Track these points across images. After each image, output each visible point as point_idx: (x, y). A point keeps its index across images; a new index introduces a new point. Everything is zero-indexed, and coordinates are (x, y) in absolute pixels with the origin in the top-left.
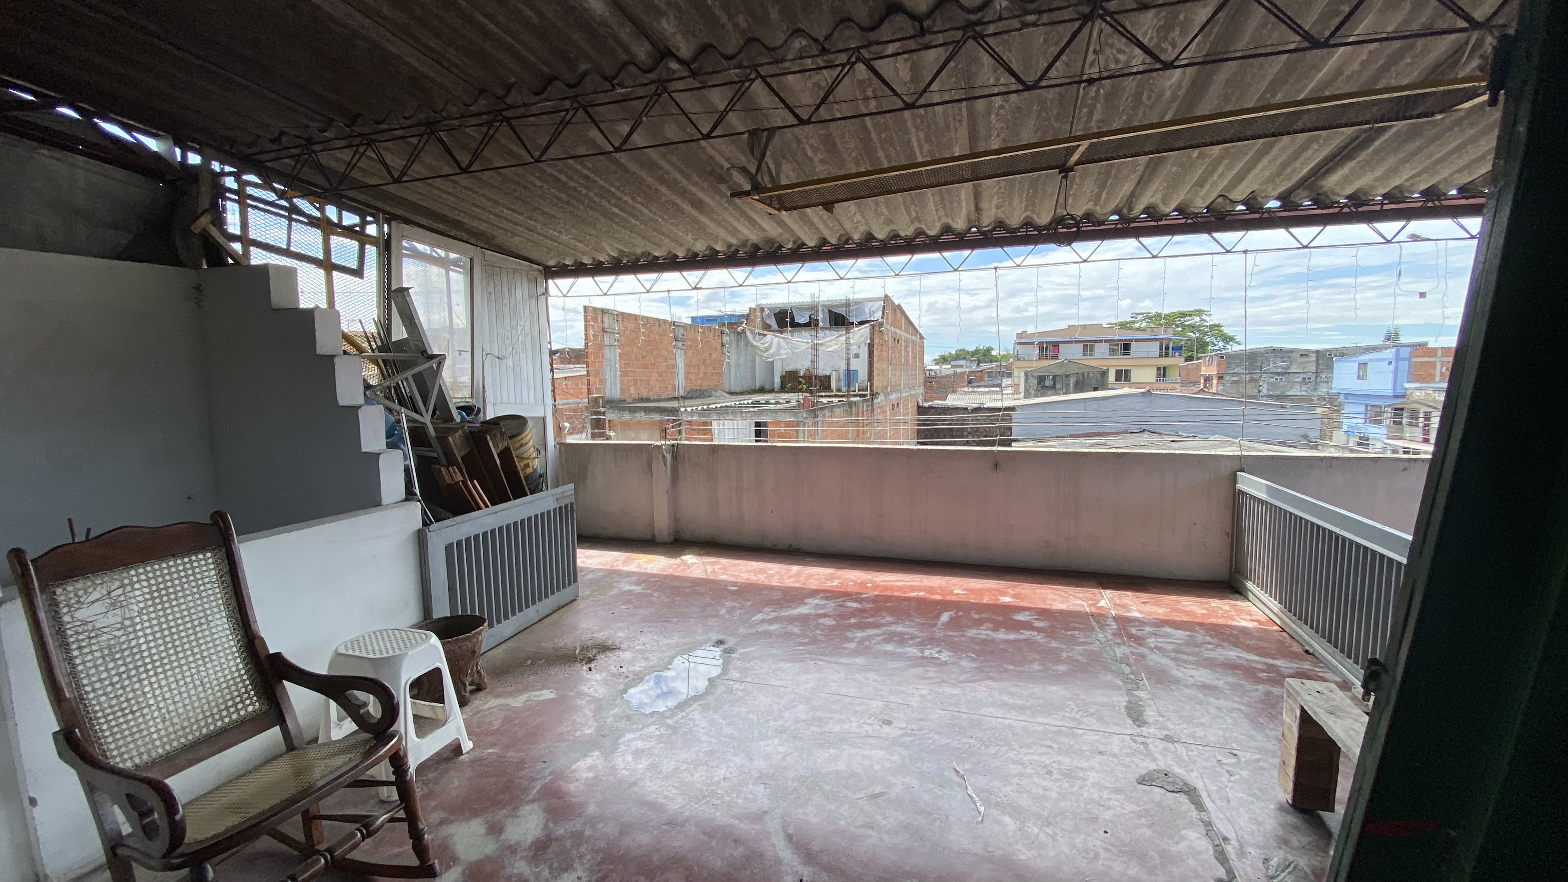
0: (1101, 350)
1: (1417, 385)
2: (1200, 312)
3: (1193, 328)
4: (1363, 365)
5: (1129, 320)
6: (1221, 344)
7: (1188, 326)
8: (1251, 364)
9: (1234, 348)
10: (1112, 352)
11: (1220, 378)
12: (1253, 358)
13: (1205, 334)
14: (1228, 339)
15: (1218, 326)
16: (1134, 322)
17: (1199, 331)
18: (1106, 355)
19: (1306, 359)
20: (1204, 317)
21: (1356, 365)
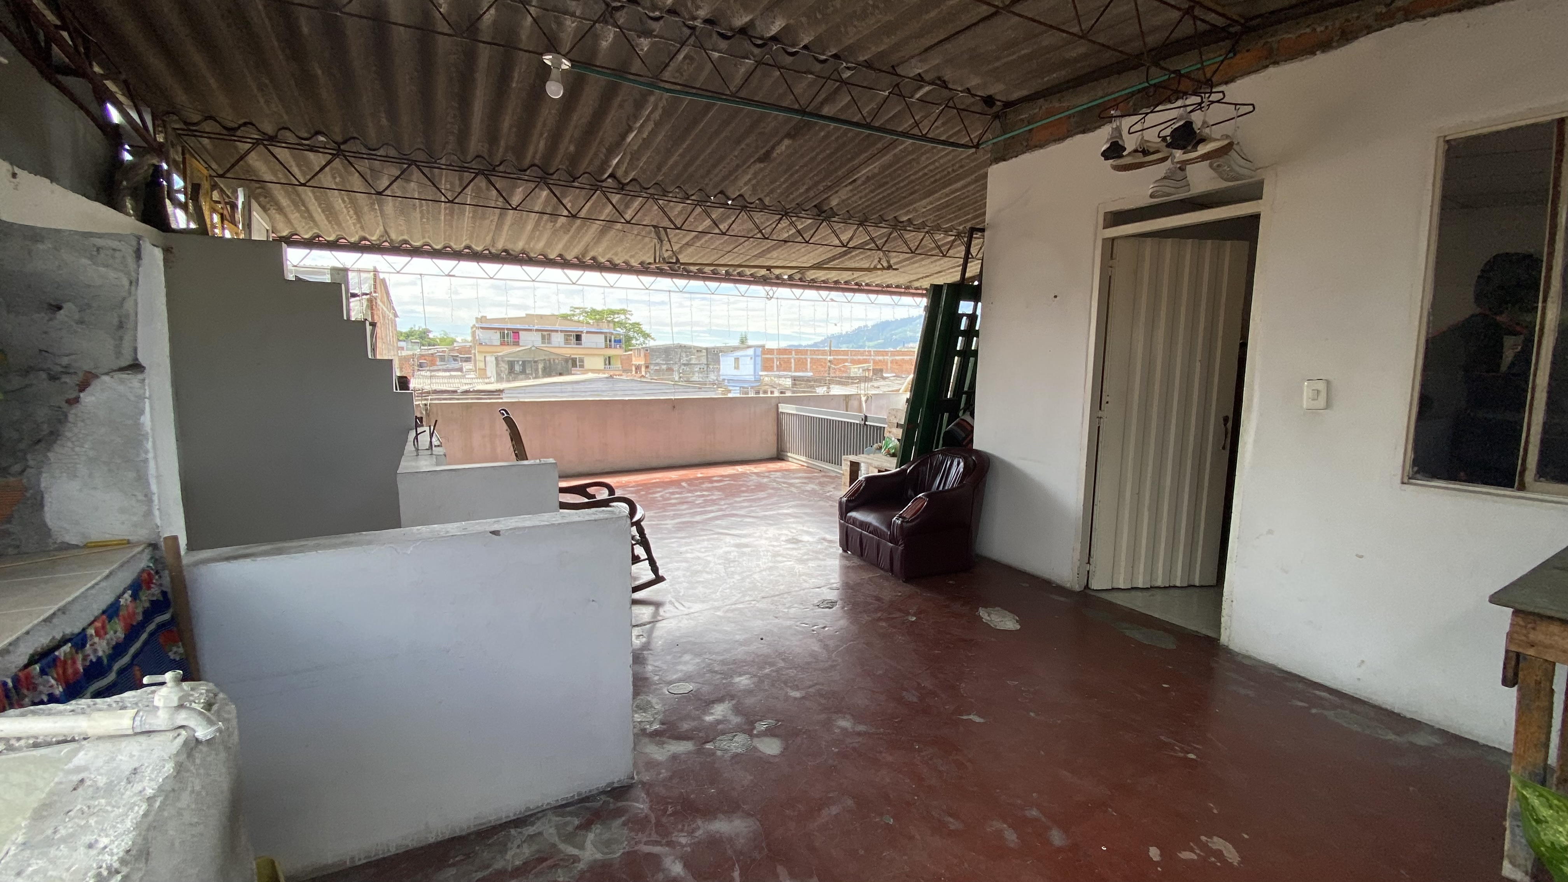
0: (558, 339)
1: (765, 373)
2: (624, 312)
3: (621, 324)
4: (737, 360)
5: (569, 313)
6: (642, 339)
7: (618, 322)
8: (667, 356)
9: (651, 343)
10: (567, 340)
11: (647, 367)
12: (667, 352)
13: (629, 330)
14: (646, 336)
15: (638, 324)
16: (573, 315)
17: (625, 327)
18: (562, 344)
19: (699, 354)
20: (628, 316)
21: (733, 359)
